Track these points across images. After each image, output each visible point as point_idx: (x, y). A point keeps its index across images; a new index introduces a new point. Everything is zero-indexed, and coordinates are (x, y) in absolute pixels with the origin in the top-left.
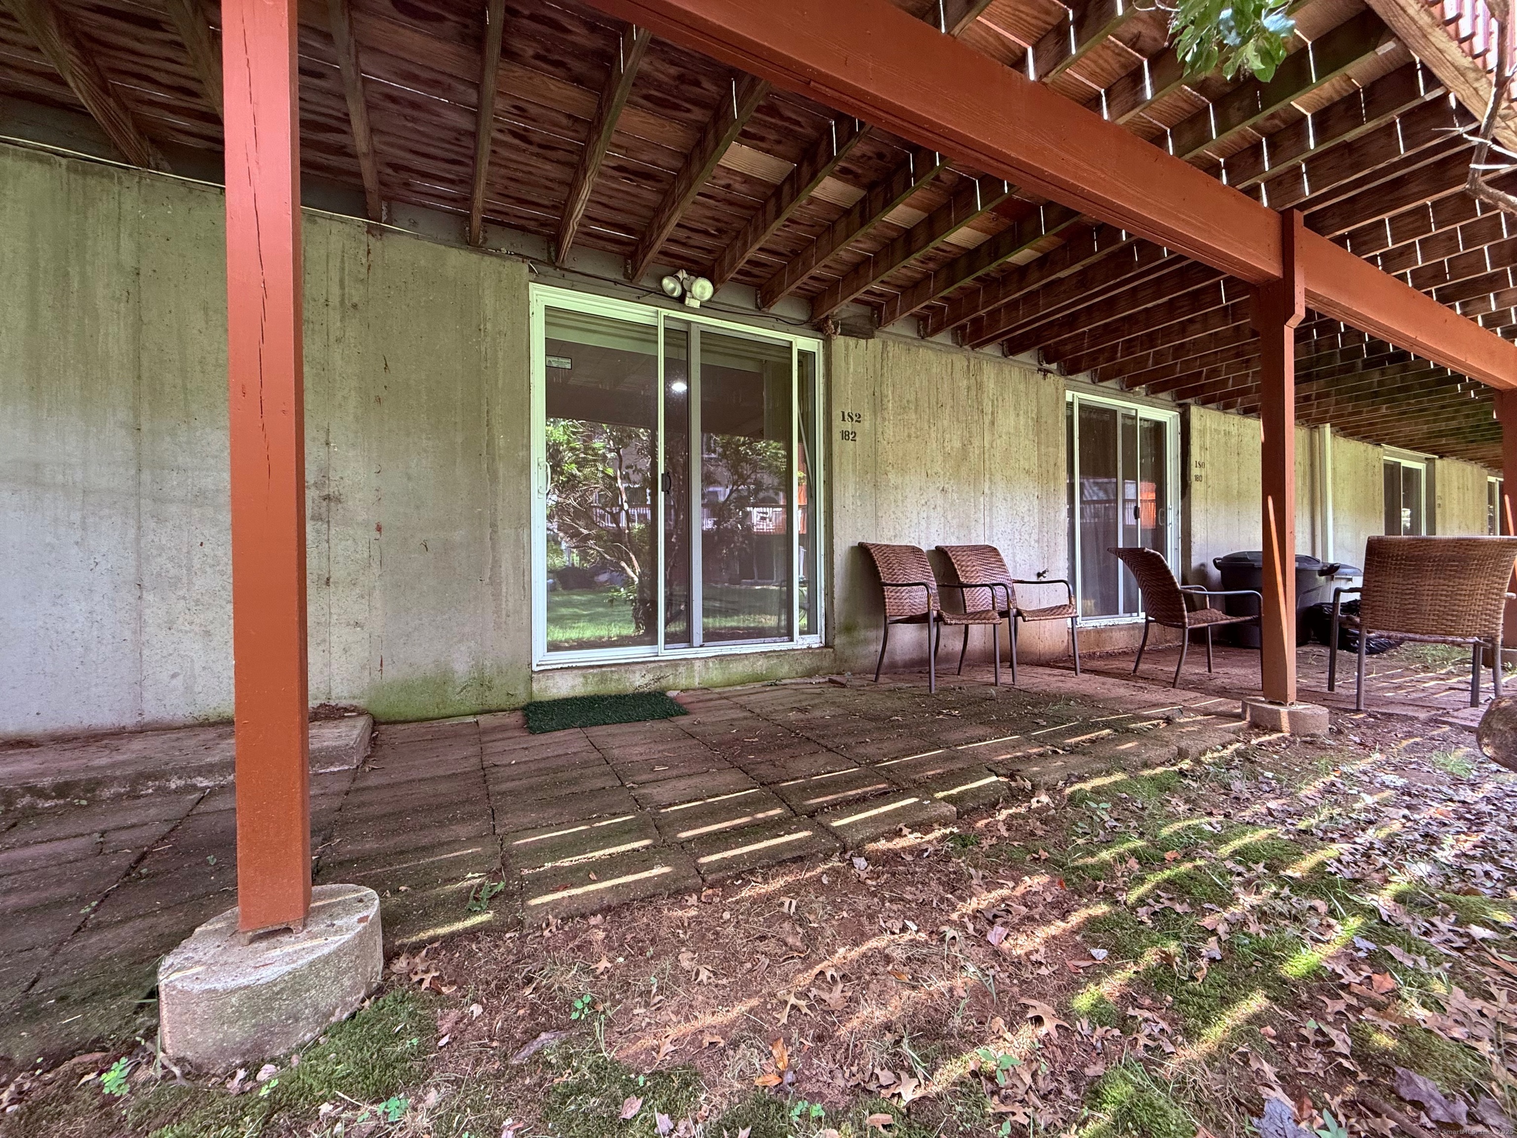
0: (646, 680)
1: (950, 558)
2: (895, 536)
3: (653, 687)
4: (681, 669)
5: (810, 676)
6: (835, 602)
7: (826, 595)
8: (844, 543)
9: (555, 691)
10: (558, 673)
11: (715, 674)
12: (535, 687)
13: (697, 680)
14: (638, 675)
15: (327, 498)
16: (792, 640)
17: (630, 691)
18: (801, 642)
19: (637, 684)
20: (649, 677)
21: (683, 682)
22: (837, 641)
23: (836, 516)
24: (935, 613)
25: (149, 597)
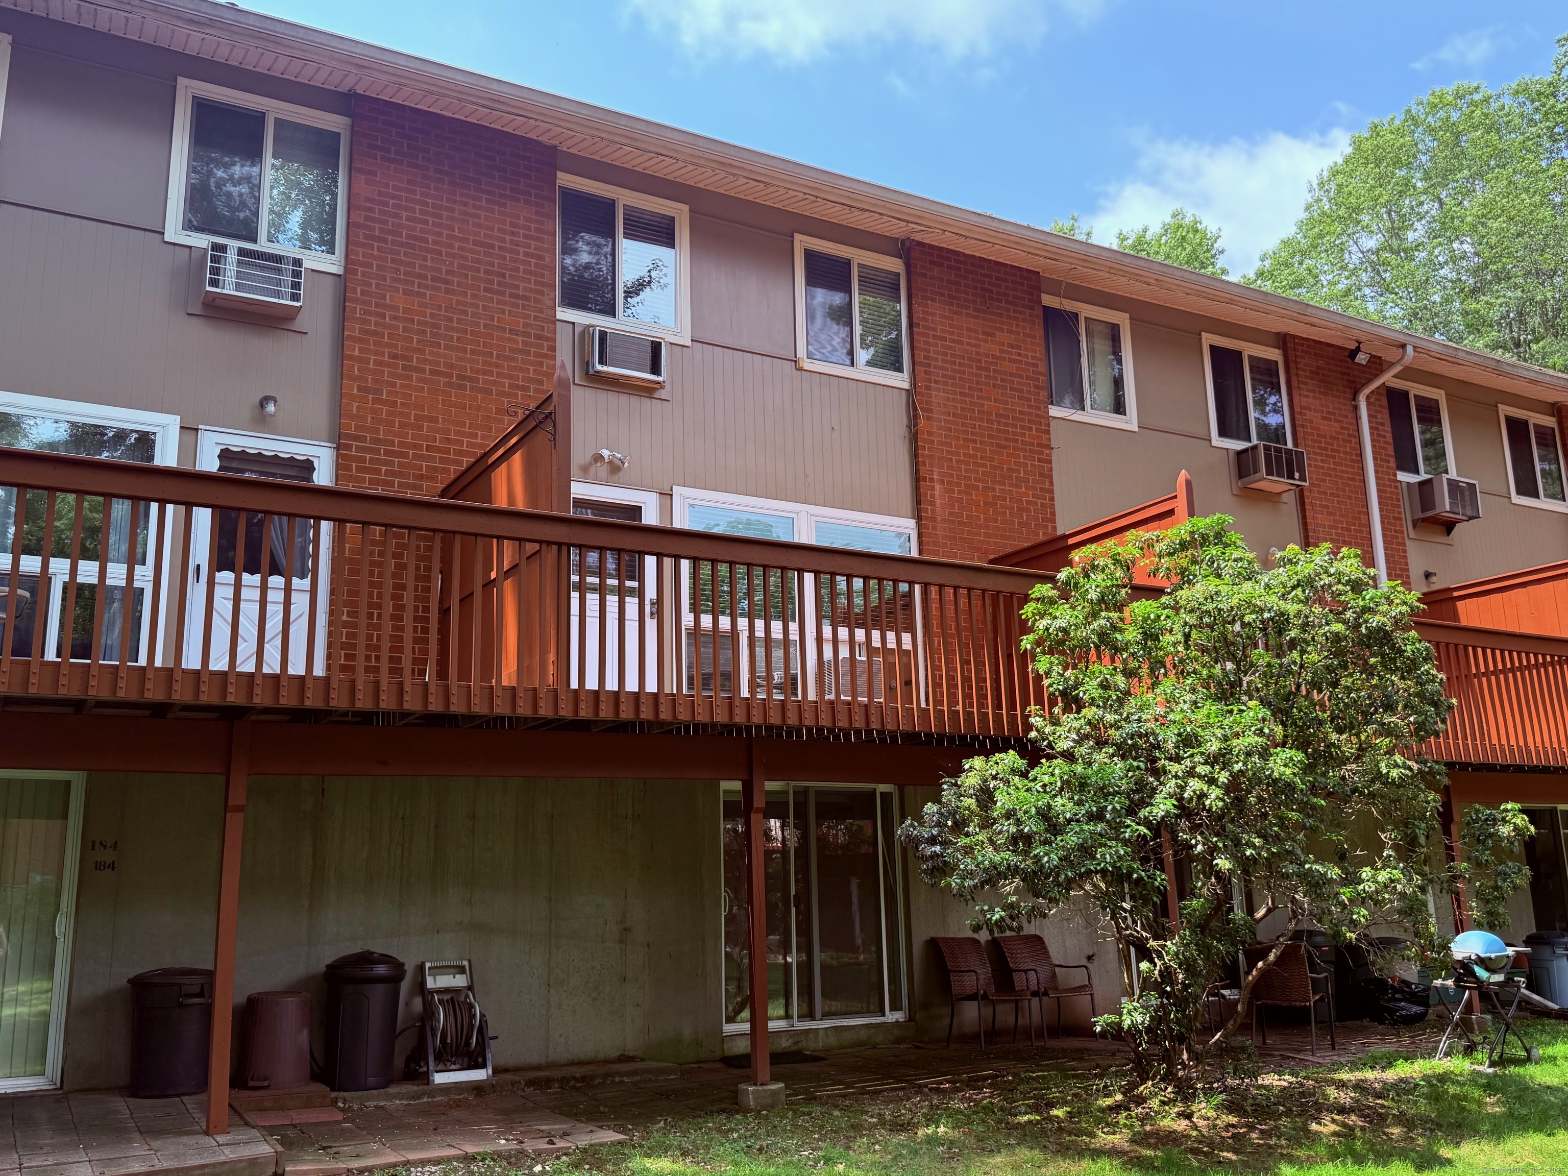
0: (789, 1043)
1: (1002, 948)
2: (959, 931)
3: (794, 1048)
4: (811, 1036)
5: (899, 1044)
6: (916, 984)
7: (908, 979)
8: (919, 939)
9: (736, 1049)
10: (738, 1037)
11: (832, 1041)
12: (726, 1046)
13: (821, 1044)
14: (784, 1040)
15: (625, 929)
16: (884, 1015)
17: (780, 1050)
18: (891, 1017)
19: (784, 1046)
20: (791, 1041)
21: (812, 1046)
22: (918, 1016)
23: (913, 917)
24: (982, 992)
25: (552, 991)
